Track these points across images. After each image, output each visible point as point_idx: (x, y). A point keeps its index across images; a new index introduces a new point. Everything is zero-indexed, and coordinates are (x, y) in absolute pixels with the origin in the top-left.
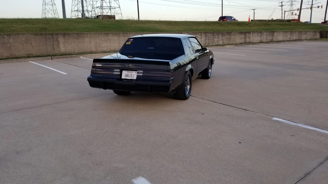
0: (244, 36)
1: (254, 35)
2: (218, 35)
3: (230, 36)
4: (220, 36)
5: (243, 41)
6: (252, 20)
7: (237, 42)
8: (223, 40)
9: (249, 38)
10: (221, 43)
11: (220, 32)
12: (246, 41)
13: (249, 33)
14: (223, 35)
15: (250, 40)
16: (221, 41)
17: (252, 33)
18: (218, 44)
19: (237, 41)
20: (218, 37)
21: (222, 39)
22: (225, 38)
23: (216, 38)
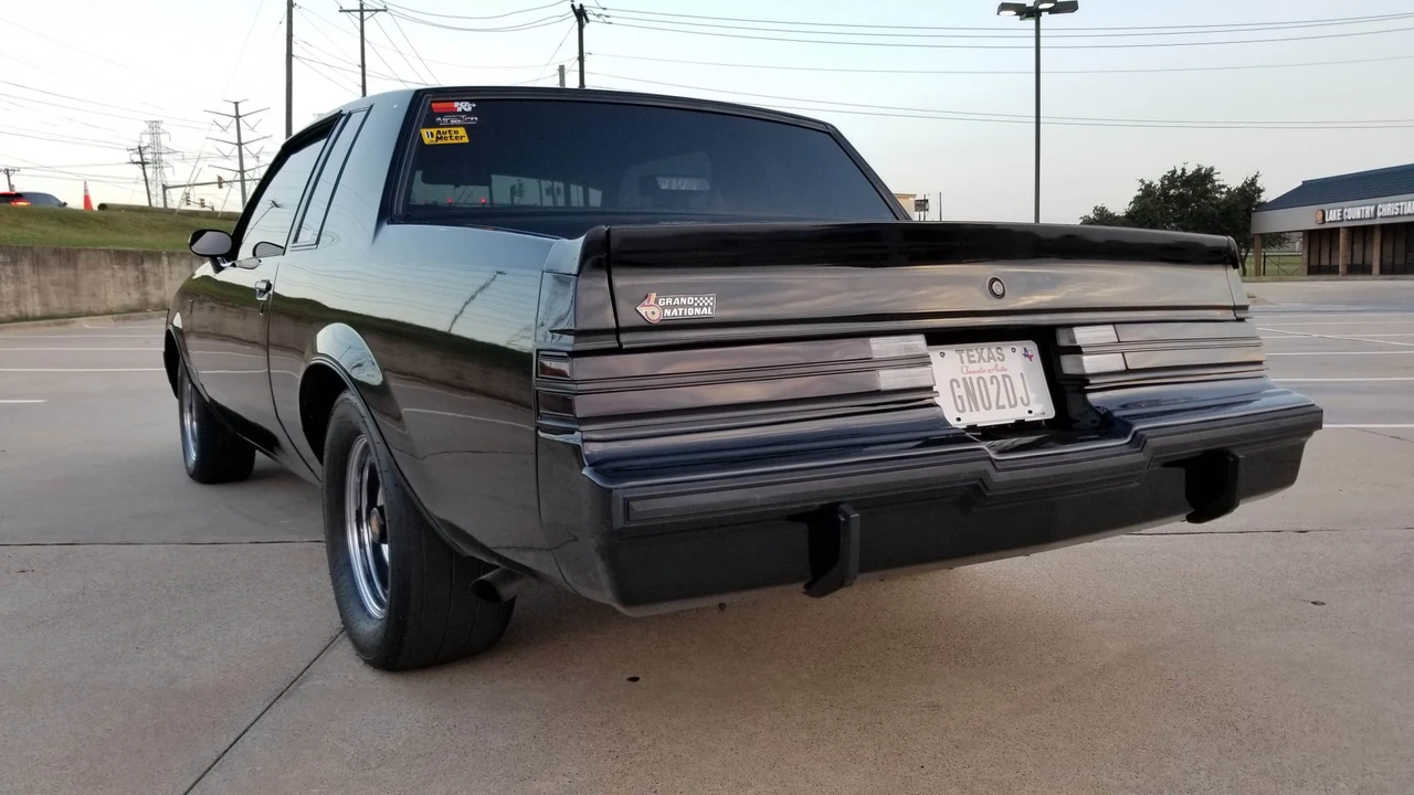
0: (135, 273)
1: (176, 269)
2: (14, 262)
3: (75, 268)
4: (26, 268)
5: (133, 298)
6: (102, 207)
7: (109, 303)
8: (41, 290)
9: (160, 285)
10: (33, 305)
11: (25, 248)
12: (146, 300)
13: (155, 256)
14: (38, 262)
15: (161, 293)
16: (36, 298)
17: (165, 259)
18: (20, 312)
19: (110, 297)
20: (17, 277)
21: (35, 284)
22: (52, 284)
23: (7, 277)
